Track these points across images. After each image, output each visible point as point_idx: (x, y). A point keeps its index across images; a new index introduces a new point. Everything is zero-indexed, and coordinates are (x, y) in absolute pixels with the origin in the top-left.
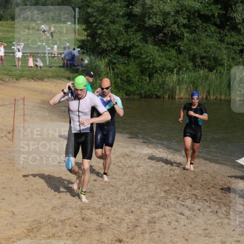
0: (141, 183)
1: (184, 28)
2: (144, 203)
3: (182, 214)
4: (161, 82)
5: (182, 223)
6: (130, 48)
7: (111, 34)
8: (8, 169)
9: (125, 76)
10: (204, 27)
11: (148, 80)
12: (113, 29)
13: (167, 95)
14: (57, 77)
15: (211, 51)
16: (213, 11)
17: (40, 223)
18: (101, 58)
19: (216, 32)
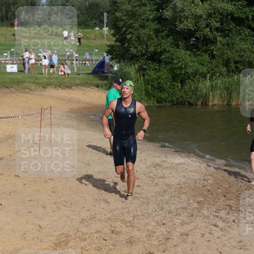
0: (173, 194)
1: (217, 32)
2: (176, 215)
3: (215, 225)
4: (193, 88)
5: (216, 234)
6: (161, 53)
7: (140, 38)
8: (35, 181)
9: (156, 82)
10: (237, 30)
11: (180, 87)
12: (143, 34)
13: (200, 101)
14: (85, 84)
15: (246, 55)
16: (247, 13)
17: (68, 237)
18: (131, 64)
19: (250, 36)
